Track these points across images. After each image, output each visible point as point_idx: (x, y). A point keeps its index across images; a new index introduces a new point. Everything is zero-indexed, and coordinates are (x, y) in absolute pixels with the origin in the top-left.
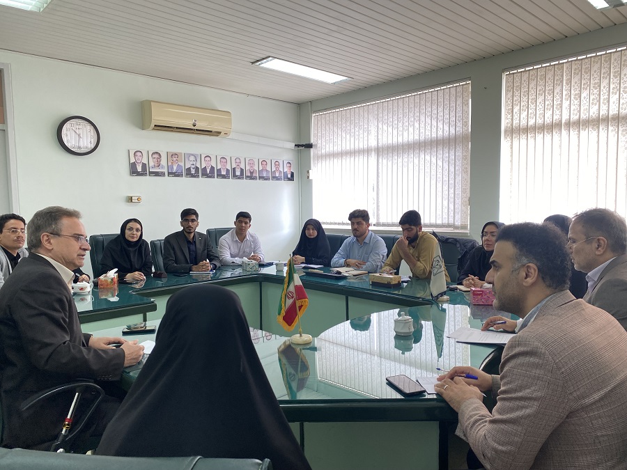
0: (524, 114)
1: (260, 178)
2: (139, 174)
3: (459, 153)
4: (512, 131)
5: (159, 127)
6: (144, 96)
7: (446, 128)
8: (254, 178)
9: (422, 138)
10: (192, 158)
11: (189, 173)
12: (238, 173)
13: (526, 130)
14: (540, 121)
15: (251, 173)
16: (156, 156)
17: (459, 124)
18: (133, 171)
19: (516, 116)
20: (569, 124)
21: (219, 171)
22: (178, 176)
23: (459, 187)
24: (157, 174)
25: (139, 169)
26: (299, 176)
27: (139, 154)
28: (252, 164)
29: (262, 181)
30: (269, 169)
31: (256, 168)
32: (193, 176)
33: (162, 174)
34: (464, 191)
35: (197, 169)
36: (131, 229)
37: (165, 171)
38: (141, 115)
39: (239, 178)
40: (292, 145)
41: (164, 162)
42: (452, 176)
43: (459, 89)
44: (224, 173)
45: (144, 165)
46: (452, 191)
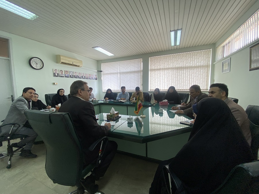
0: (154, 67)
1: (89, 79)
2: (56, 76)
3: (140, 74)
4: (151, 70)
5: (63, 63)
6: (57, 54)
7: (137, 69)
8: (88, 79)
9: (131, 71)
10: (71, 72)
11: (71, 77)
12: (84, 77)
13: (154, 70)
14: (157, 68)
15: (87, 77)
16: (61, 71)
17: (140, 68)
18: (55, 75)
19: (152, 67)
20: (163, 69)
21: (79, 76)
22: (68, 77)
23: (140, 82)
24: (62, 77)
25: (56, 75)
26: (98, 78)
27: (56, 70)
28: (87, 75)
29: (90, 80)
30: (91, 76)
31: (88, 76)
32: (72, 77)
33: (63, 77)
34: (141, 82)
35: (73, 75)
36: (61, 92)
37: (64, 76)
38: (57, 59)
39: (84, 79)
40: (96, 71)
41: (63, 73)
42: (138, 79)
43: (139, 60)
44: (80, 77)
45: (58, 74)
46: (138, 82)
